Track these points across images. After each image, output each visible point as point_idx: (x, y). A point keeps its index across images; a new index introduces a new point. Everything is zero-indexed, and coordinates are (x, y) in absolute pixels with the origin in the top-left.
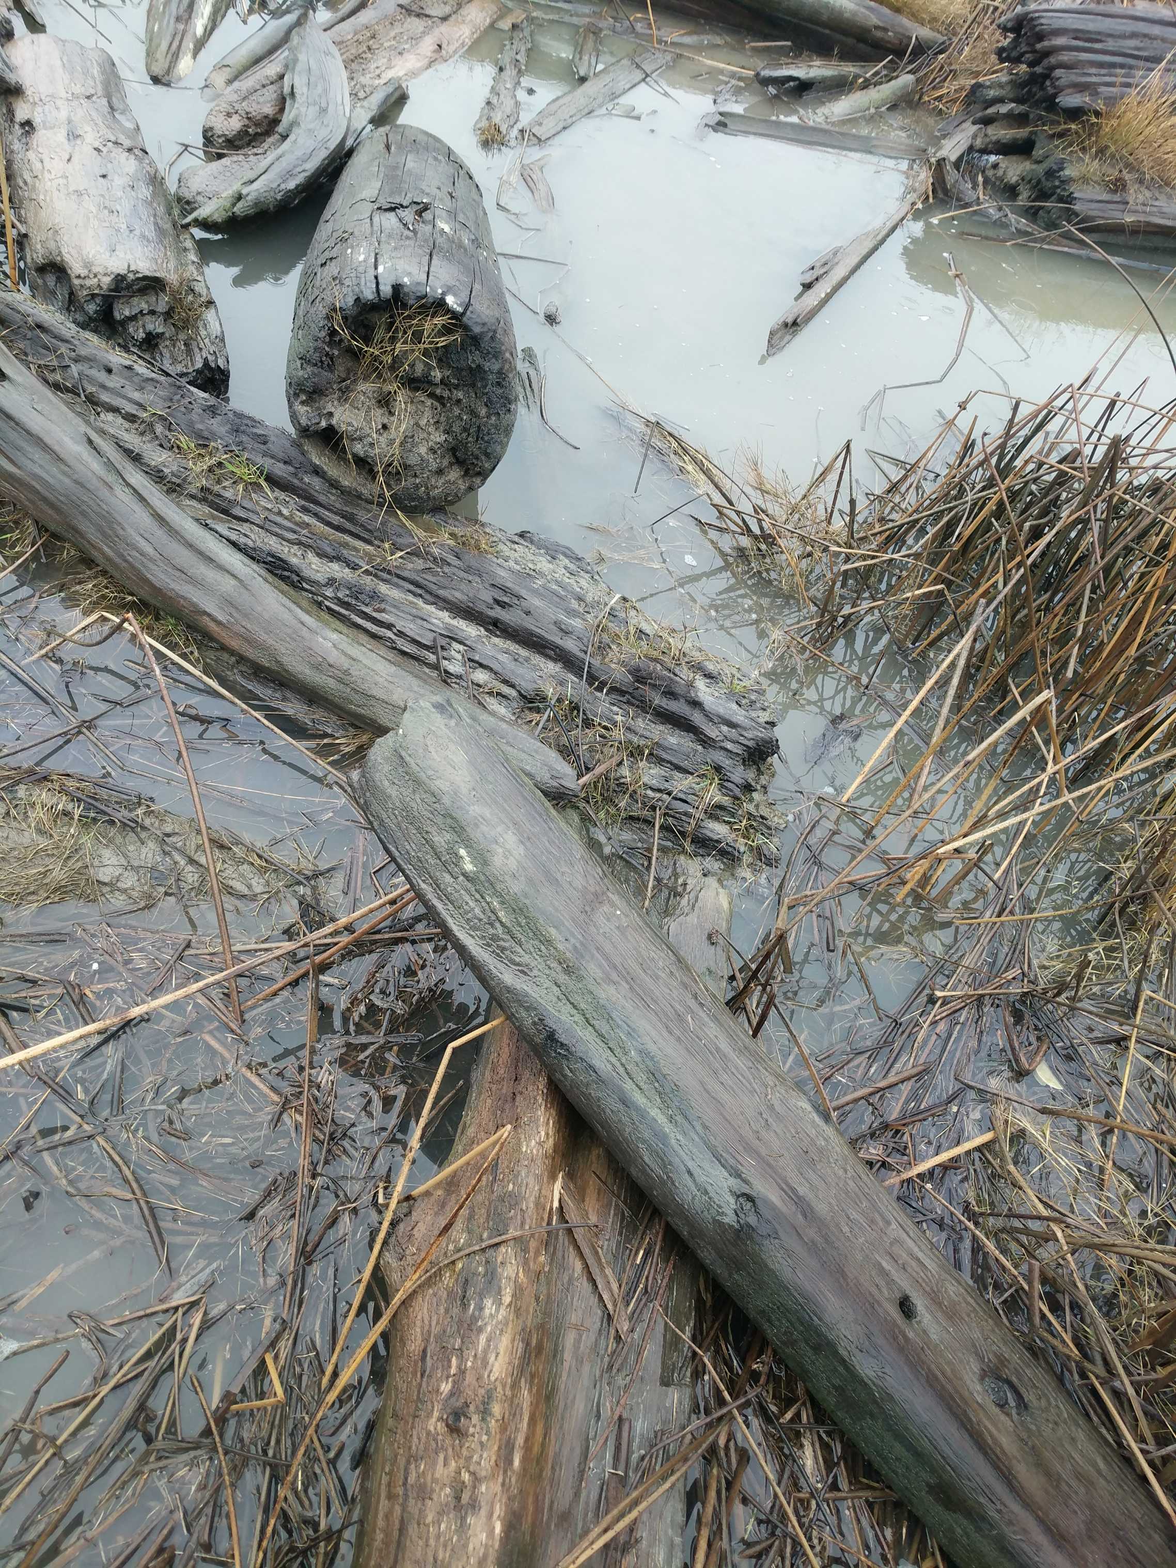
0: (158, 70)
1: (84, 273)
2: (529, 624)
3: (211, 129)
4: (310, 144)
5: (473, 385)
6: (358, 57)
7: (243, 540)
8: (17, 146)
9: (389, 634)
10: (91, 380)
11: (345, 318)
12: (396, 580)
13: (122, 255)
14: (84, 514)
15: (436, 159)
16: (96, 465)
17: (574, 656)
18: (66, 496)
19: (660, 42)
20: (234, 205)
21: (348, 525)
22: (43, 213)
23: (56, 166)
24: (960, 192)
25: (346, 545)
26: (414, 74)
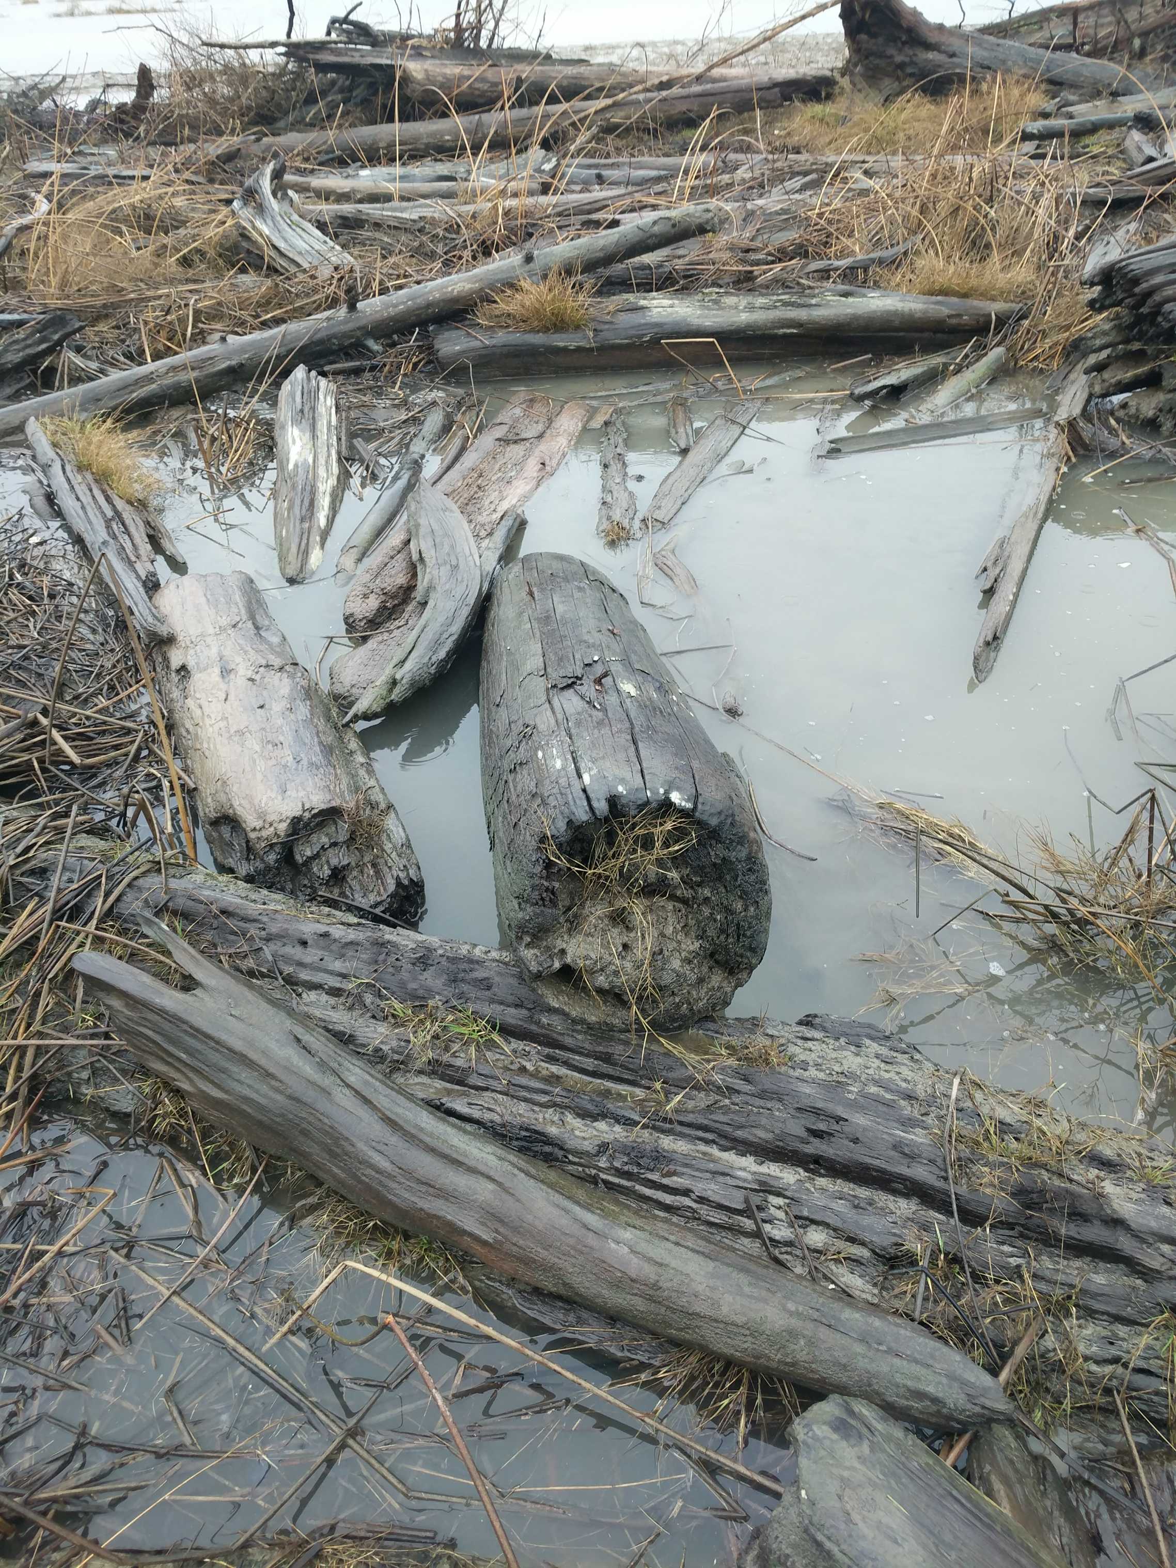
0: (291, 571)
1: (258, 824)
2: (860, 1155)
3: (352, 615)
4: (451, 605)
5: (720, 878)
6: (472, 498)
7: (488, 1116)
8: (176, 694)
9: (687, 1202)
10: (288, 960)
11: (560, 846)
12: (679, 1128)
13: (294, 794)
14: (305, 1133)
15: (580, 589)
16: (308, 1069)
17: (932, 1187)
18: (282, 1115)
19: (745, 392)
20: (390, 691)
21: (605, 1068)
22: (209, 764)
23: (214, 709)
24: (1101, 442)
25: (607, 1093)
26: (526, 498)
